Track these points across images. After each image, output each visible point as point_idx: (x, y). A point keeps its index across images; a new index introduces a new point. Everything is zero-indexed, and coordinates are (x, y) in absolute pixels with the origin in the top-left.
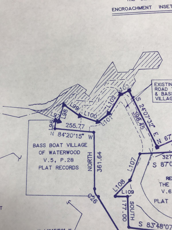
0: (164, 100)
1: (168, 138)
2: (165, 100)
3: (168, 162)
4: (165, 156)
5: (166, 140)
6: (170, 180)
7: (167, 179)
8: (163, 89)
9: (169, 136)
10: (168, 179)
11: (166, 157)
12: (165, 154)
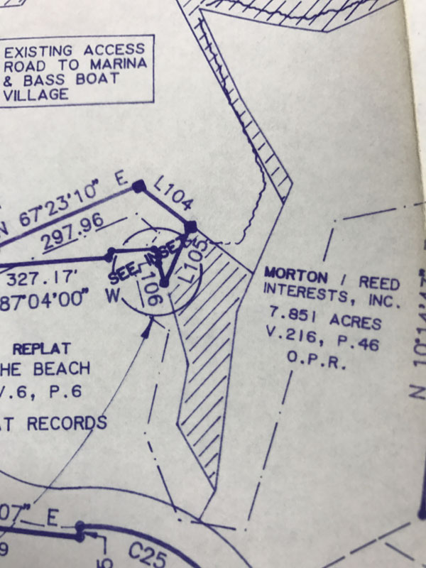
0: (29, 99)
1: (32, 219)
2: (34, 100)
3: (24, 297)
4: (16, 277)
5: (24, 225)
6: (24, 353)
7: (17, 352)
8: (31, 67)
9: (34, 212)
10: (19, 349)
11: (18, 279)
12: (17, 271)
